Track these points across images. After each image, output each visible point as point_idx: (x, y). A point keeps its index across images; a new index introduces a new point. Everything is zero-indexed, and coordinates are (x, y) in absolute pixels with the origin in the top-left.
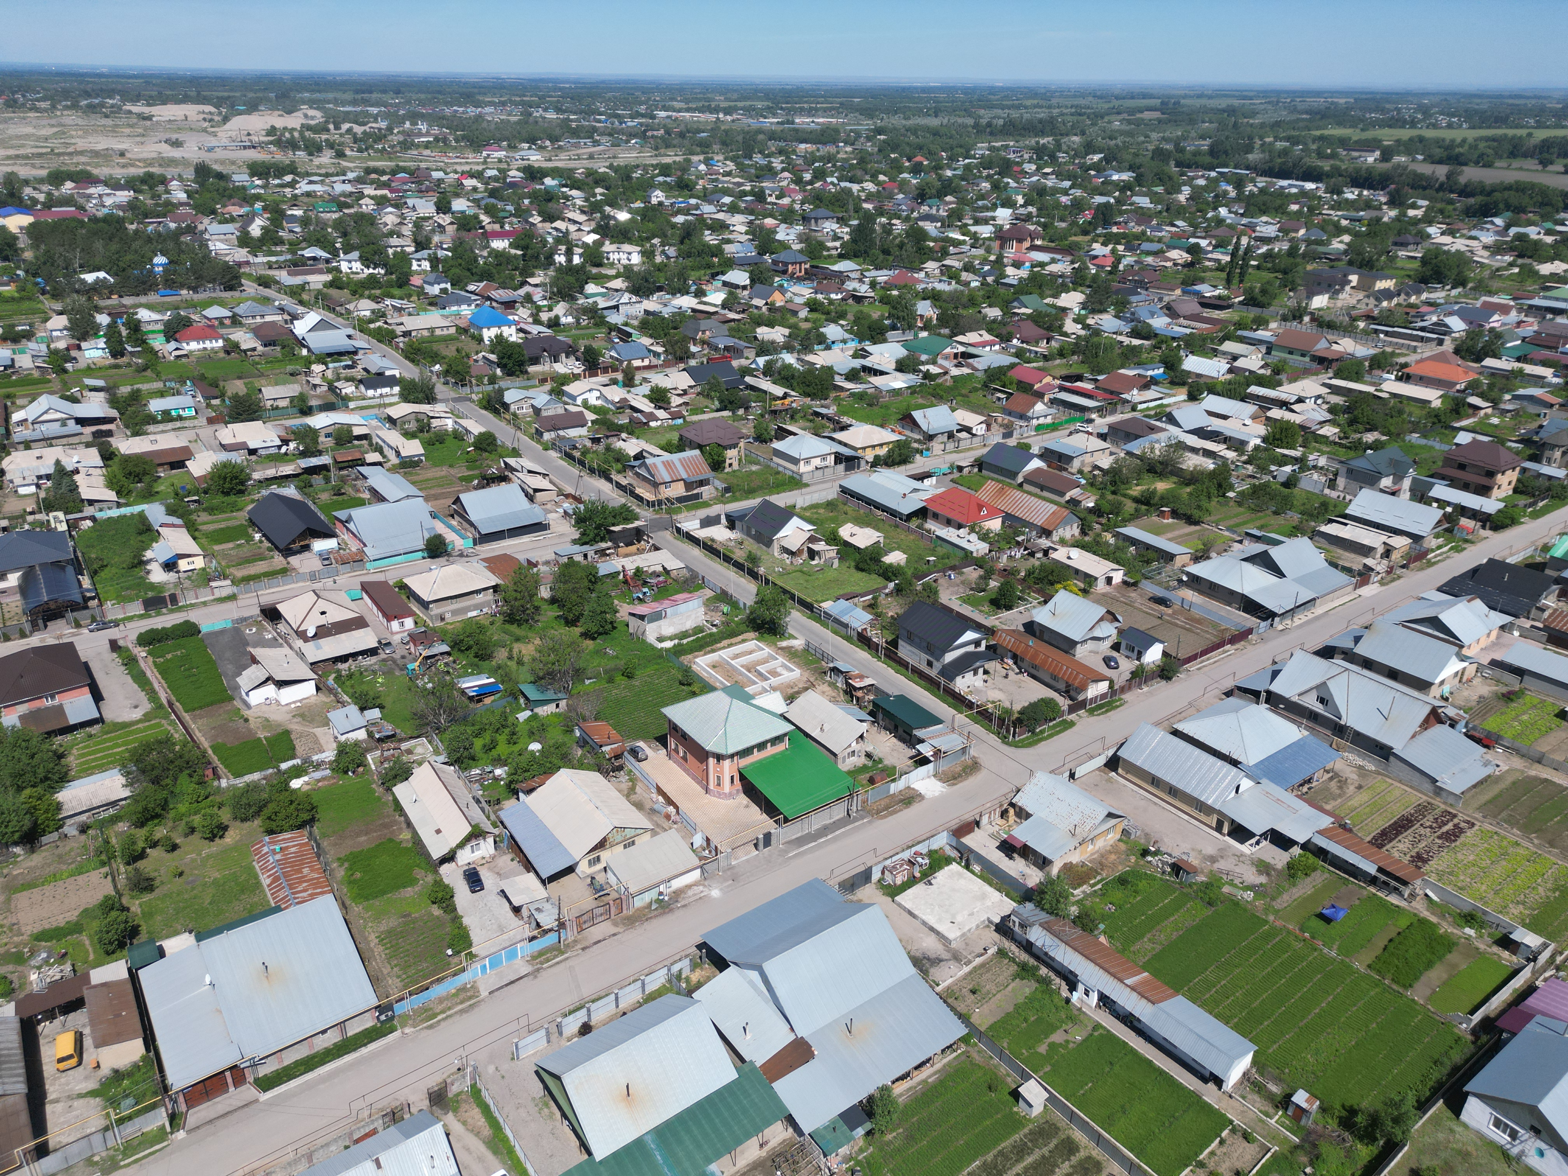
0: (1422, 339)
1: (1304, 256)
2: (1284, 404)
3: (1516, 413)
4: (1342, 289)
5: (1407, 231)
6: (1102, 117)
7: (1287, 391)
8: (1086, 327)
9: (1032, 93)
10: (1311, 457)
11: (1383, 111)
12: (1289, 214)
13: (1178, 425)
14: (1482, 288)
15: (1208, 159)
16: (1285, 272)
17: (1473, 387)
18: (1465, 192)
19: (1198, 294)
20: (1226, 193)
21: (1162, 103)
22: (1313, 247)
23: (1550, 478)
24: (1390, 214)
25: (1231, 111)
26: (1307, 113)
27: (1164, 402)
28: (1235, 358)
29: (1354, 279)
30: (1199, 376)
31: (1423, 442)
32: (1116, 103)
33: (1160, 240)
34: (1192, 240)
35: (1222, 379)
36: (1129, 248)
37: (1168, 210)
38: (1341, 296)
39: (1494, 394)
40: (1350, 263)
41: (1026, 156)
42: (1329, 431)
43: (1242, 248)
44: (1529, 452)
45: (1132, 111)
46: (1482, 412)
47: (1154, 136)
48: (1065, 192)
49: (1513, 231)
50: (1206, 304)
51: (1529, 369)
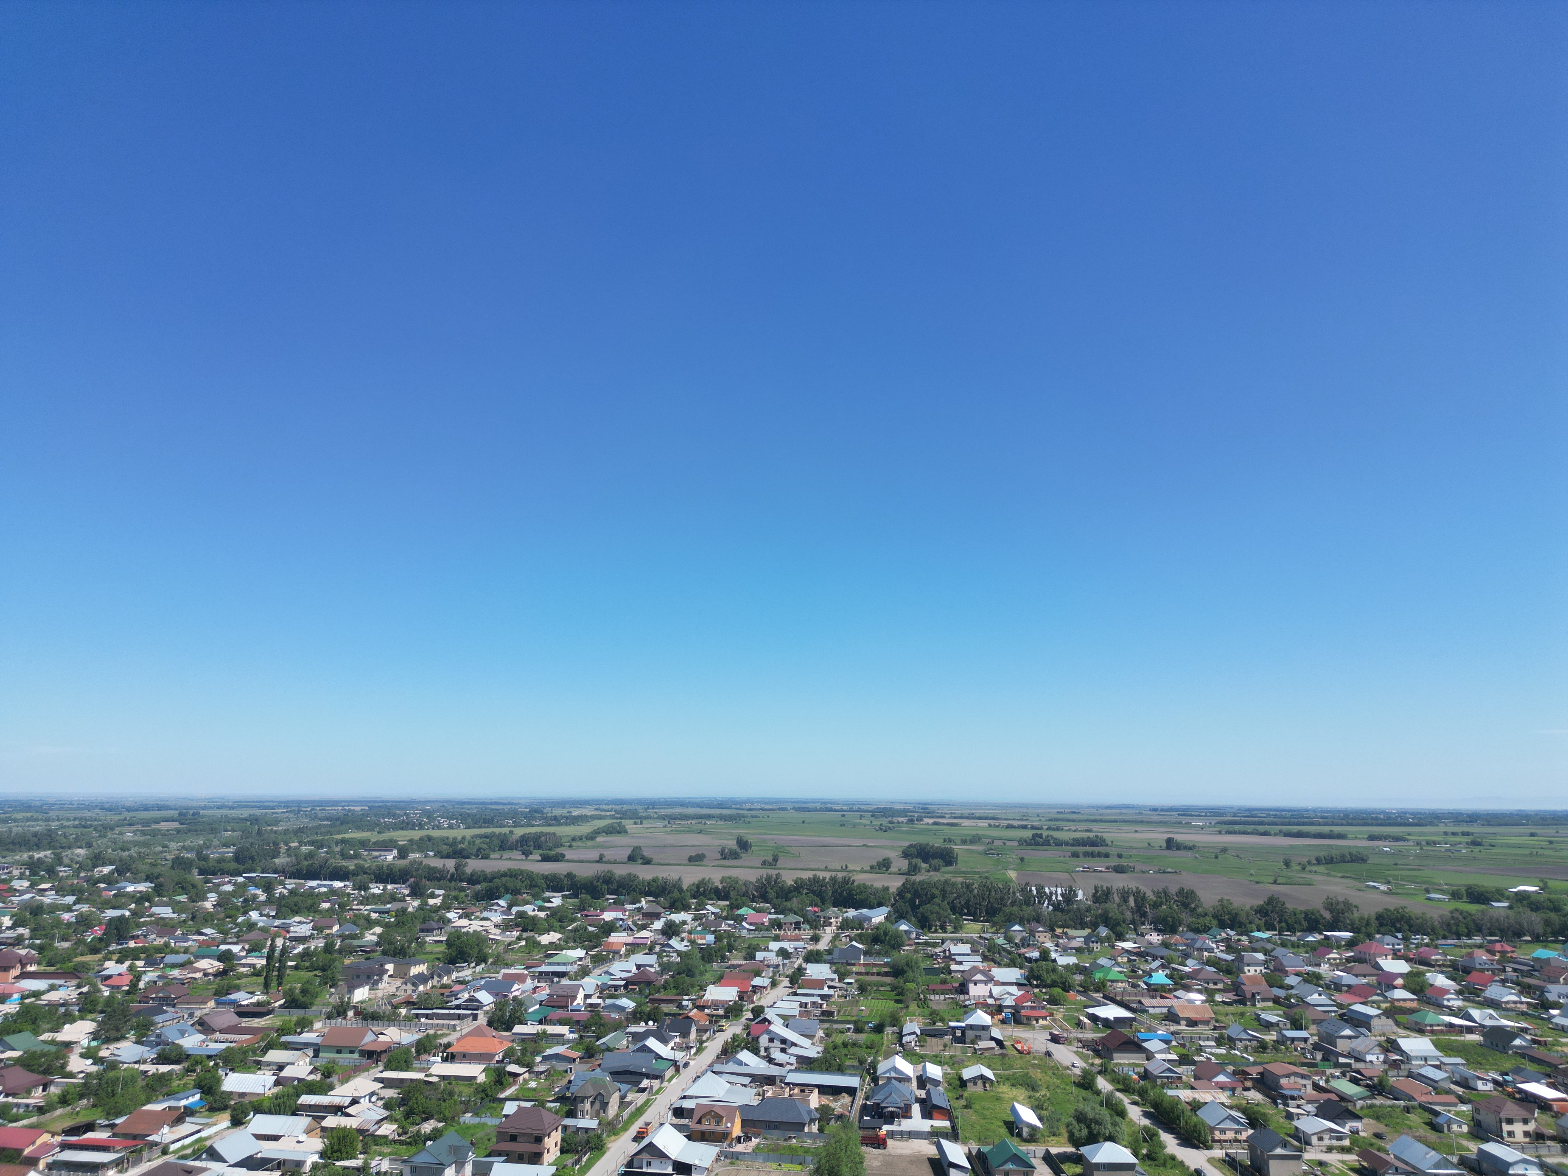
0: (459, 1017)
1: (340, 951)
2: (338, 1110)
3: (549, 1073)
4: (381, 979)
5: (431, 918)
6: (112, 829)
7: (340, 1094)
8: (98, 1061)
9: (25, 806)
10: (373, 1163)
11: (394, 816)
12: (321, 912)
13: (222, 1160)
14: (500, 962)
15: (234, 866)
16: (323, 969)
17: (509, 1055)
18: (473, 880)
19: (234, 1003)
20: (255, 897)
21: (180, 814)
22: (348, 941)
23: (587, 1130)
24: (413, 904)
25: (254, 820)
26: (327, 820)
27: (203, 1134)
28: (281, 1067)
29: (390, 967)
30: (242, 1095)
31: (476, 1120)
32: (128, 815)
33: (186, 951)
34: (223, 947)
35: (269, 1093)
36: (150, 962)
37: (193, 918)
38: (380, 986)
39: (527, 1059)
40: (384, 953)
41: (16, 872)
42: (388, 1129)
43: (278, 950)
44: (565, 1109)
45: (146, 823)
46: (521, 1078)
47: (173, 845)
48: (68, 909)
49: (515, 910)
50: (244, 1013)
51: (551, 1029)
